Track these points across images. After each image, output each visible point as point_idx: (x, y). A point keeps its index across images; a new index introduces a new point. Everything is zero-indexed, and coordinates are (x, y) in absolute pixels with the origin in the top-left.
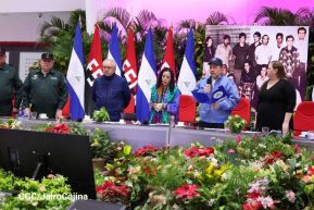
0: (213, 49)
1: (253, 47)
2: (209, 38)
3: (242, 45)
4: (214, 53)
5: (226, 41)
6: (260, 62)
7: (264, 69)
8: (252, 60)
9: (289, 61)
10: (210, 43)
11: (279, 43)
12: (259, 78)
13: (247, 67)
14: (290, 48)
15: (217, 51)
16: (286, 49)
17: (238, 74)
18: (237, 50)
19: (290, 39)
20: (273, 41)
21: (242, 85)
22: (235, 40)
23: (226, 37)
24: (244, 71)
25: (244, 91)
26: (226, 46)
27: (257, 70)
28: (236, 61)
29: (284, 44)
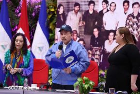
0: (65, 16)
1: (101, 14)
2: (60, 5)
3: (91, 12)
4: (65, 19)
5: (77, 8)
6: (107, 27)
7: (112, 34)
8: (100, 26)
9: (135, 26)
10: (61, 11)
11: (126, 9)
12: (107, 42)
13: (96, 32)
14: (135, 15)
15: (68, 18)
16: (132, 15)
17: (88, 39)
18: (86, 17)
19: (136, 6)
20: (120, 8)
21: (91, 49)
22: (84, 8)
23: (77, 4)
24: (93, 36)
25: (93, 55)
26: (76, 13)
27: (104, 35)
28: (86, 27)
29: (130, 11)
